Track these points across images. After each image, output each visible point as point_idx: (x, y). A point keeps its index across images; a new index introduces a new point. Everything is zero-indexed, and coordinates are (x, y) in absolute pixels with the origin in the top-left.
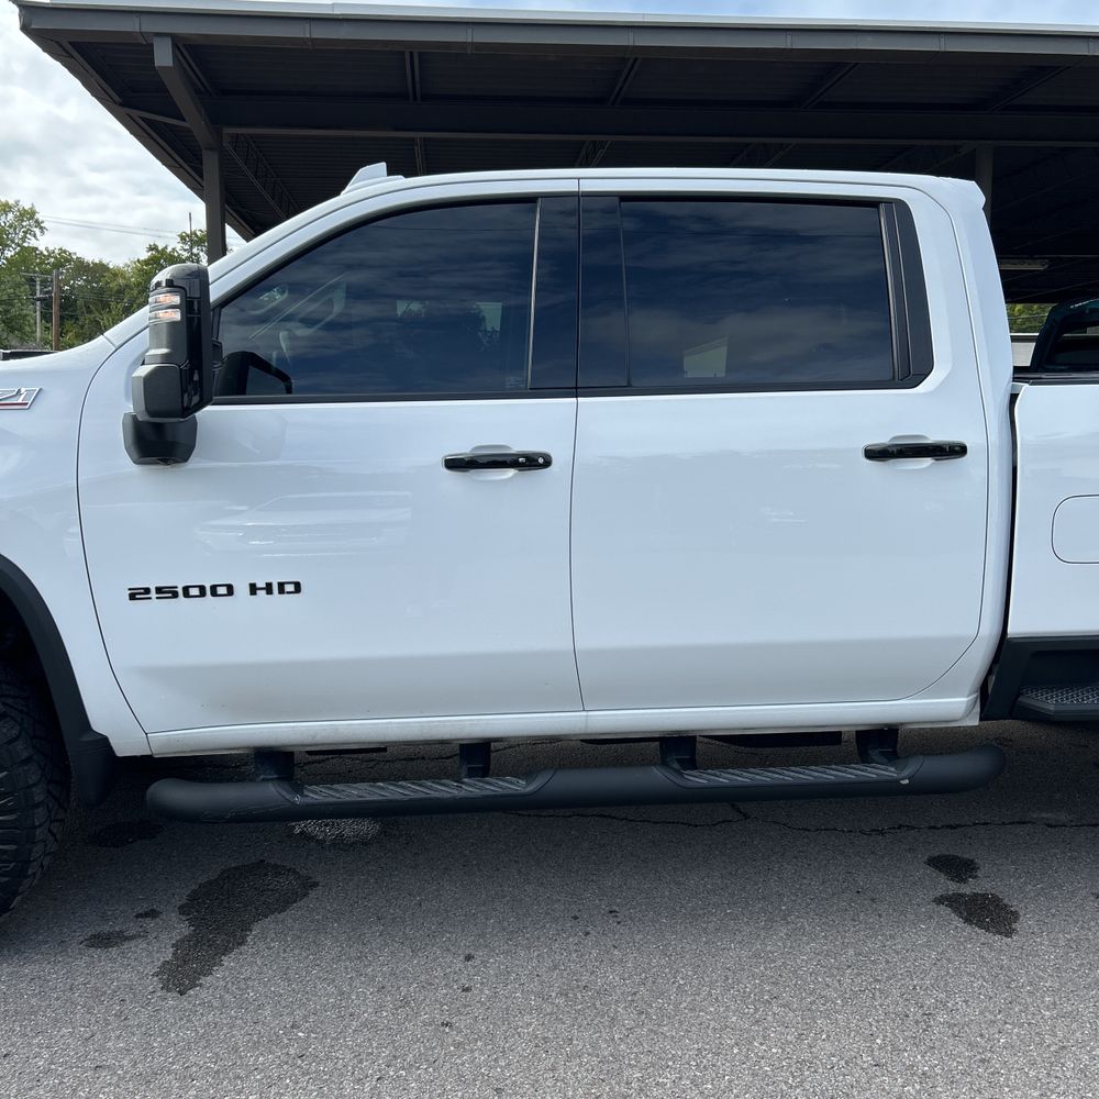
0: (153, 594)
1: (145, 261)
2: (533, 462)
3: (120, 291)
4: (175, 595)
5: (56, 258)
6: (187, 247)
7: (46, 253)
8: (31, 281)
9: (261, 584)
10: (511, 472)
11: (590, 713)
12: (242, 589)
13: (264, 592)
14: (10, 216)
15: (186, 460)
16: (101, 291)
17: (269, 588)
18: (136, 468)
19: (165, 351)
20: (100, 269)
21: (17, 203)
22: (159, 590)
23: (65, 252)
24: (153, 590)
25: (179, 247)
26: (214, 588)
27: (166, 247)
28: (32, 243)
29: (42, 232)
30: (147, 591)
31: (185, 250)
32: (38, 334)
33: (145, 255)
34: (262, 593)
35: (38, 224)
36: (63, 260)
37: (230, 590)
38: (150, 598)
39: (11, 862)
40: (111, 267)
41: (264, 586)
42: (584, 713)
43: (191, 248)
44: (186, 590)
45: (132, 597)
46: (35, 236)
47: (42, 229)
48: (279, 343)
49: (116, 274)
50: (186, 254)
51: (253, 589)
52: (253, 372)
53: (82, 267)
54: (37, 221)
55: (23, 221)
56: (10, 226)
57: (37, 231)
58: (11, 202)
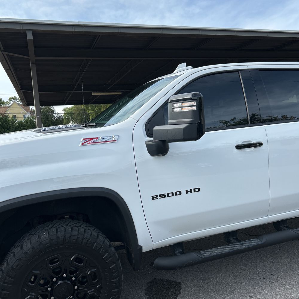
0: (159, 197)
4: (165, 197)
9: (189, 190)
11: (269, 217)
12: (184, 192)
13: (190, 192)
17: (191, 191)
19: (190, 120)
22: (160, 196)
24: (159, 196)
30: (157, 196)
34: (189, 193)
37: (180, 193)
38: (158, 199)
39: (116, 295)
41: (190, 190)
42: (267, 217)
44: (168, 194)
45: (153, 199)
51: (187, 192)
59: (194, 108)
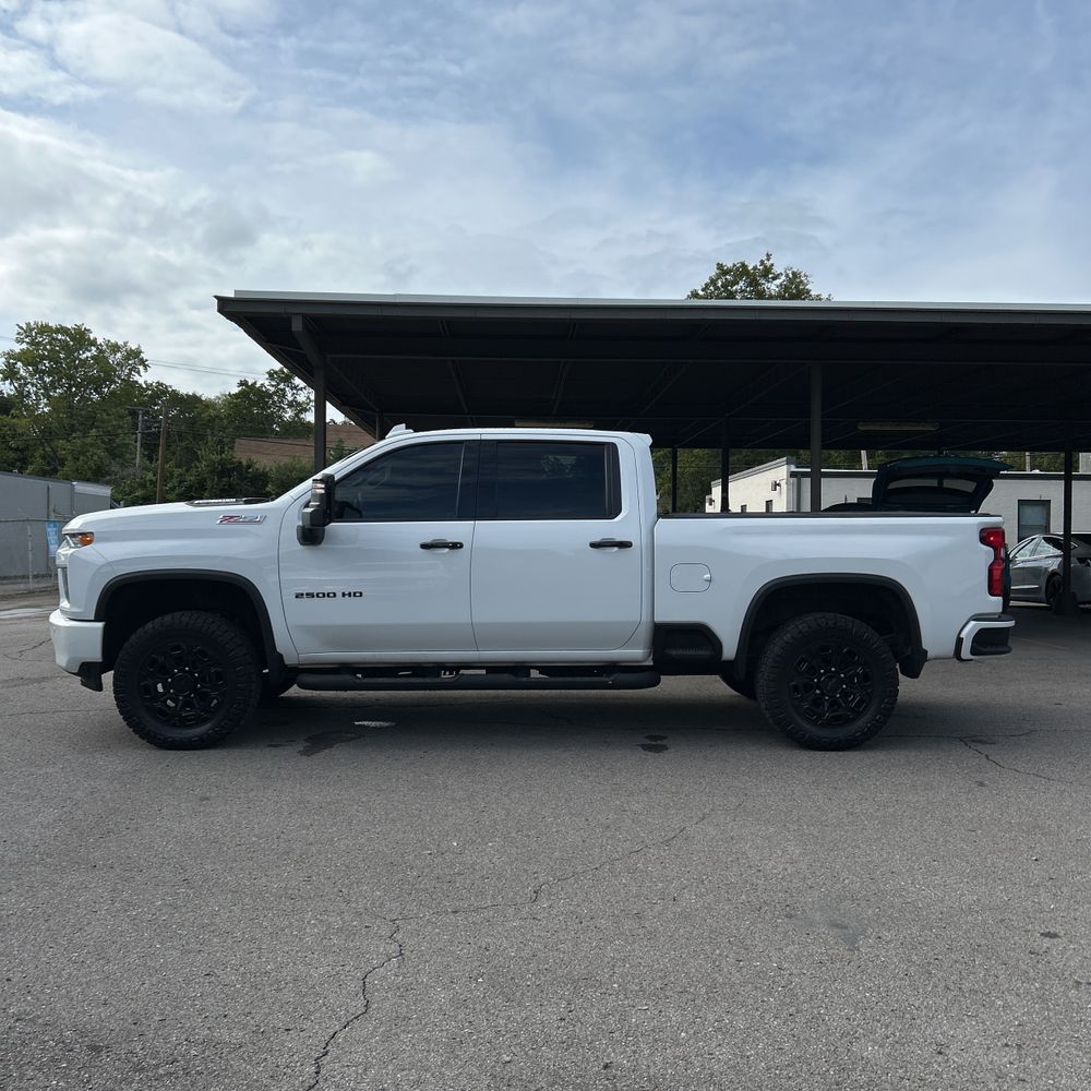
0: (305, 596)
1: (236, 395)
2: (456, 546)
3: (212, 420)
4: (313, 596)
5: (153, 390)
6: (274, 383)
7: (144, 386)
8: (134, 414)
9: (347, 593)
10: (447, 550)
11: (480, 652)
12: (339, 594)
14: (119, 355)
15: (320, 543)
16: (192, 422)
17: (350, 595)
18: (301, 547)
20: (194, 400)
21: (126, 343)
22: (307, 594)
23: (162, 385)
24: (305, 594)
25: (267, 383)
26: (328, 594)
27: (255, 383)
28: (136, 378)
29: (146, 369)
30: (303, 595)
31: (273, 386)
32: (138, 461)
33: (235, 390)
34: (347, 596)
35: (143, 362)
36: (160, 391)
37: (335, 595)
38: (303, 597)
40: (203, 399)
42: (478, 652)
43: (278, 384)
44: (318, 594)
45: (297, 597)
46: (139, 373)
47: (146, 367)
48: (357, 496)
49: (208, 405)
50: (273, 389)
51: (344, 595)
52: (346, 509)
53: (177, 399)
54: (142, 359)
55: (130, 359)
56: (118, 364)
57: (141, 368)
58: (120, 343)
59: (323, 491)
